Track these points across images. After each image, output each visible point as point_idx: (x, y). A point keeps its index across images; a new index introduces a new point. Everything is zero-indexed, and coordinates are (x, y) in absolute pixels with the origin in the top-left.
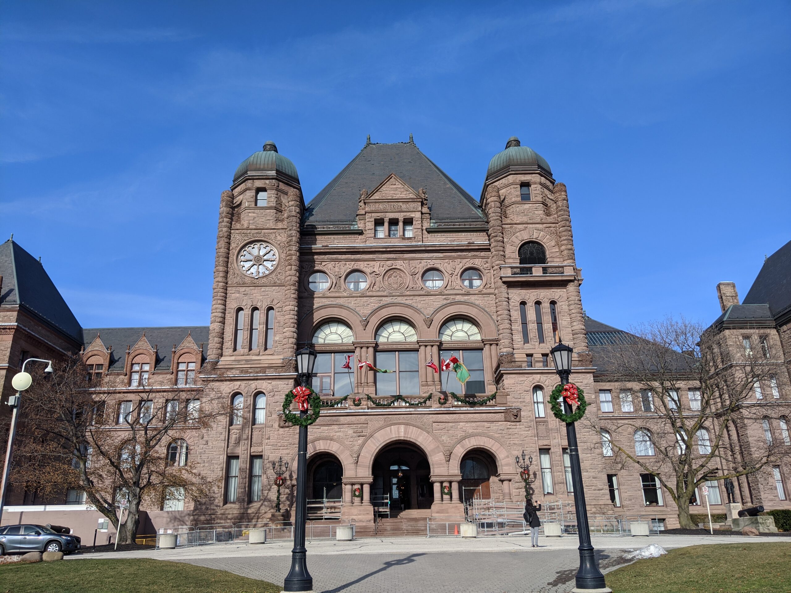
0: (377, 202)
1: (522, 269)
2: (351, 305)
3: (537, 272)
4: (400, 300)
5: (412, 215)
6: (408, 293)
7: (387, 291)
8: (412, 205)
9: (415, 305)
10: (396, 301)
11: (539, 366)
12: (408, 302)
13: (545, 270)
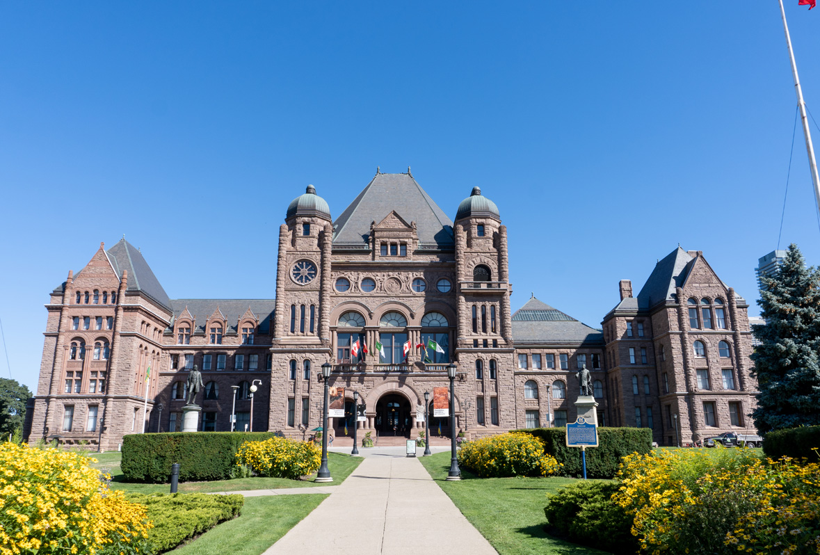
0: (382, 230)
1: (475, 284)
2: (364, 303)
3: (484, 286)
4: (396, 300)
5: (406, 240)
6: (402, 295)
7: (388, 292)
8: (406, 233)
9: (405, 303)
10: (392, 300)
11: (481, 347)
12: (400, 301)
13: (489, 285)
